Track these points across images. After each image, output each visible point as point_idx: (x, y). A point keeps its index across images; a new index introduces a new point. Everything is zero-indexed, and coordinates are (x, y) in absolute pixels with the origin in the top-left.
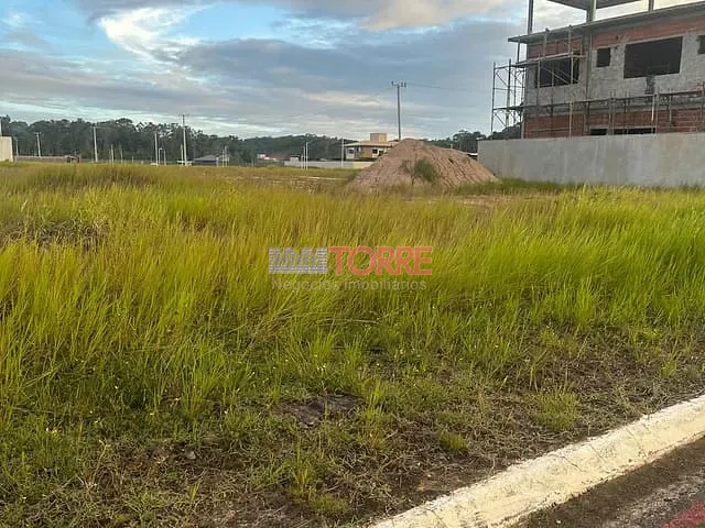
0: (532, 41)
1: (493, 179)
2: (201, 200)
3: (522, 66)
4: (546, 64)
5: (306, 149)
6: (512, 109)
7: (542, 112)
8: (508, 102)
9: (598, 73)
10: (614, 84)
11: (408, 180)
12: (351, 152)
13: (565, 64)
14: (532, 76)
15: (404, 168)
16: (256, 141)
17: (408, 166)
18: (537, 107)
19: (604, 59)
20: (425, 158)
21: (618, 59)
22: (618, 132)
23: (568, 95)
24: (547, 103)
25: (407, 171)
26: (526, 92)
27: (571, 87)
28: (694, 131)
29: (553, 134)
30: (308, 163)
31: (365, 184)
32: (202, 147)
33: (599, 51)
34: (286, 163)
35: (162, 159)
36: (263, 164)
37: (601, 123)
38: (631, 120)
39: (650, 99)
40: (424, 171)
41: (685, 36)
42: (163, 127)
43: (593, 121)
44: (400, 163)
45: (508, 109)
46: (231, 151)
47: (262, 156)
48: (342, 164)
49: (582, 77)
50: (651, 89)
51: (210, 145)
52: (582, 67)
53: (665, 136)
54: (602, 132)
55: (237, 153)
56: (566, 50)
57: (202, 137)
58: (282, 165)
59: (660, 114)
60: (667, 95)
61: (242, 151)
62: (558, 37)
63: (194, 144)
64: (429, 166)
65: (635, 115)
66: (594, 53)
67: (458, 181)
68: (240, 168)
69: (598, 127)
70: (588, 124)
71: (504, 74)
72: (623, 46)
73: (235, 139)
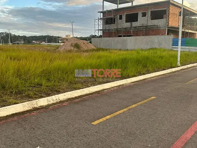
0: (104, 13)
1: (95, 48)
2: (14, 54)
3: (102, 19)
4: (107, 19)
5: (46, 40)
6: (100, 30)
7: (107, 31)
8: (98, 28)
9: (119, 21)
10: (123, 24)
11: (73, 48)
12: (60, 40)
13: (112, 19)
14: (104, 22)
15: (72, 45)
16: (32, 37)
17: (73, 45)
18: (105, 30)
19: (121, 18)
20: (77, 43)
21: (124, 18)
22: (124, 36)
23: (113, 27)
24: (107, 29)
25: (72, 46)
26: (103, 26)
27: (113, 24)
28: (141, 36)
29: (109, 37)
30: (47, 44)
31: (61, 50)
32: (15, 39)
33: (120, 16)
34: (41, 43)
35: (3, 43)
36: (34, 44)
37: (121, 34)
38: (127, 33)
39: (131, 28)
40: (77, 46)
41: (139, 12)
42: (3, 33)
43: (119, 33)
44: (71, 44)
45: (99, 30)
46: (24, 40)
47: (34, 41)
48: (57, 44)
49: (116, 22)
50: (131, 26)
51: (18, 38)
52: (116, 19)
53: (134, 37)
54: (121, 36)
55: (26, 41)
56: (111, 15)
57: (15, 36)
58: (40, 44)
59: (133, 32)
60: (135, 27)
61: (28, 40)
62: (110, 12)
63: (12, 38)
64: (78, 44)
65: (128, 32)
66: (118, 16)
67: (86, 48)
68: (27, 45)
69: (120, 35)
70: (118, 34)
71: (97, 21)
72: (125, 15)
73: (25, 37)
